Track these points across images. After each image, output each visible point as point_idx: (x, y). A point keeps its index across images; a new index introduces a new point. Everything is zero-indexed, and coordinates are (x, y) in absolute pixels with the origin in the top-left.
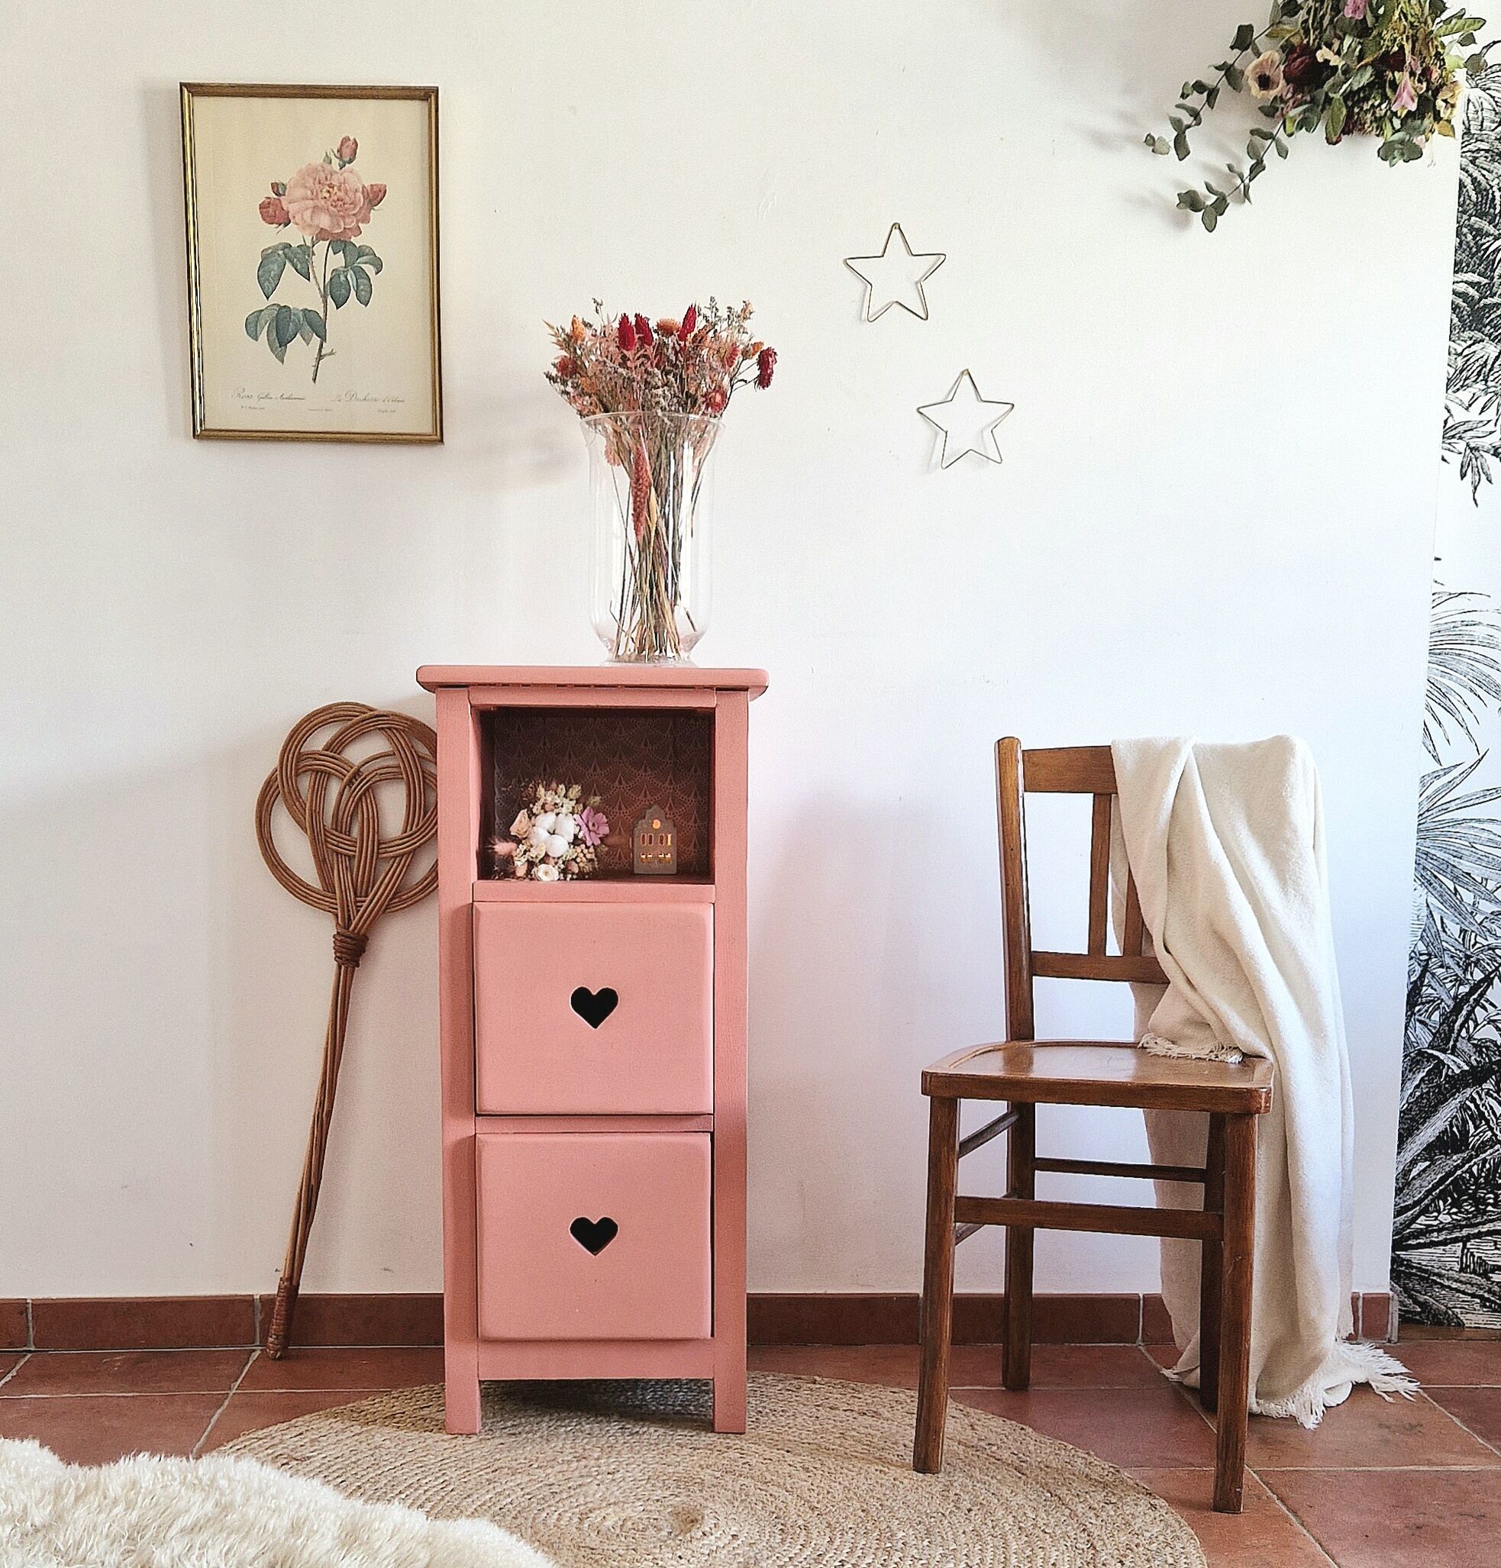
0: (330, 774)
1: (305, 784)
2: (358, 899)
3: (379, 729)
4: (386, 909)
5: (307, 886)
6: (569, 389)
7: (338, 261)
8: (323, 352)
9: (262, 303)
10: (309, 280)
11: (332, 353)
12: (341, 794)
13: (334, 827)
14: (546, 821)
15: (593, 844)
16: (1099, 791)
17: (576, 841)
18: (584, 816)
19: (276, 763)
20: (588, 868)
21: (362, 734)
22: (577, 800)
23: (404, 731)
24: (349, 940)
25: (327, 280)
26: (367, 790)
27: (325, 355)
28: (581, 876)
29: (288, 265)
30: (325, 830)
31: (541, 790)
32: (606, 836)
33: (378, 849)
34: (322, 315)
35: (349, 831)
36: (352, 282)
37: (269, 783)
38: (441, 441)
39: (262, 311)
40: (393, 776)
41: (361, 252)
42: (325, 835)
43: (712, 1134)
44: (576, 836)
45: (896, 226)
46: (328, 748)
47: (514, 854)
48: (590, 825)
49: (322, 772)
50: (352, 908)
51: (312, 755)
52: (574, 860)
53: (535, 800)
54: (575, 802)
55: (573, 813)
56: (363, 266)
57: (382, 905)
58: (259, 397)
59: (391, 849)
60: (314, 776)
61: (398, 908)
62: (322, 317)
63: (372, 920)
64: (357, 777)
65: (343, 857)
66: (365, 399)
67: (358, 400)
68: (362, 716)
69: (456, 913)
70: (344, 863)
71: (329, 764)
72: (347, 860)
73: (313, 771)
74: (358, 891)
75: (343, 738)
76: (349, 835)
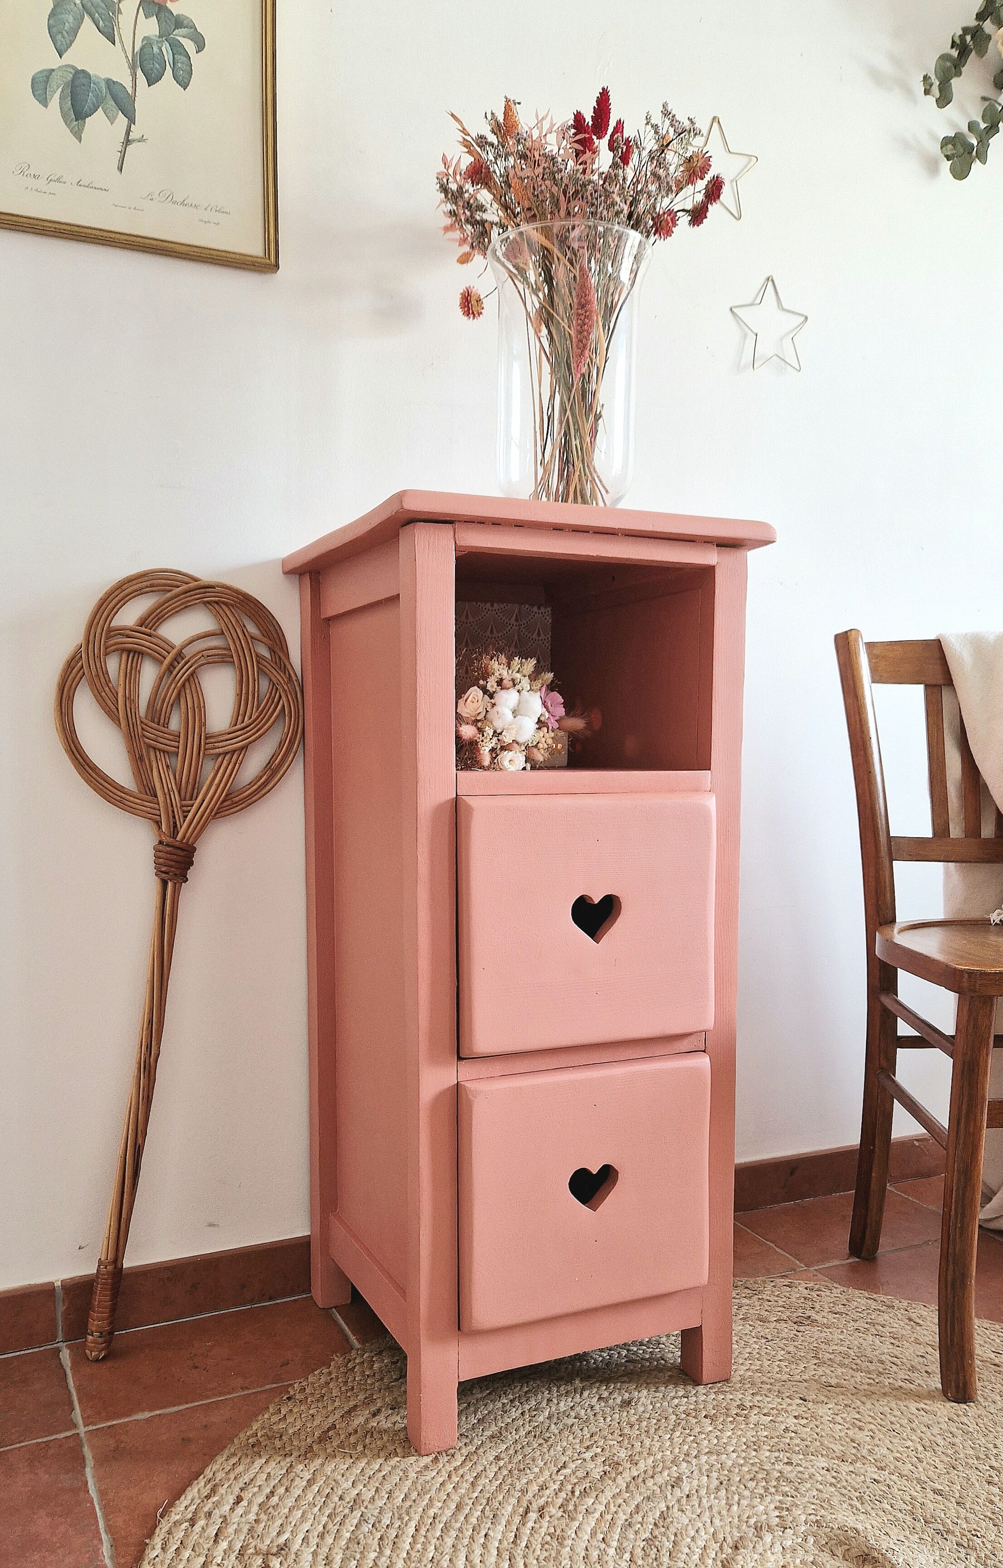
0: (145, 655)
1: (113, 665)
2: (184, 803)
4: (215, 815)
5: (121, 789)
7: (150, 27)
8: (131, 137)
9: (50, 60)
10: (114, 44)
11: (141, 140)
12: (159, 681)
13: (151, 718)
14: (508, 699)
15: (552, 728)
16: (931, 682)
17: (540, 723)
18: (541, 695)
20: (547, 756)
21: (186, 607)
22: (532, 675)
23: (232, 605)
24: (178, 851)
25: (137, 49)
26: (191, 675)
27: (133, 141)
29: (87, 20)
30: (141, 721)
31: (493, 663)
32: (563, 718)
33: (206, 744)
34: (130, 90)
35: (170, 723)
36: (168, 55)
37: (70, 666)
38: (277, 266)
39: (53, 70)
40: (223, 658)
41: (179, 22)
42: (142, 727)
44: (539, 718)
45: (714, 118)
46: (143, 622)
47: (480, 741)
49: (135, 652)
50: (179, 815)
51: (122, 631)
52: (537, 745)
53: (487, 675)
55: (531, 691)
56: (181, 39)
57: (212, 810)
58: (49, 179)
59: (221, 744)
60: (124, 656)
61: (227, 813)
62: (130, 93)
63: (202, 828)
64: (179, 659)
65: (158, 753)
66: (183, 203)
67: (174, 203)
68: (185, 587)
69: (440, 808)
70: (163, 760)
71: (145, 642)
72: (167, 758)
73: (125, 650)
74: (182, 793)
75: (160, 612)
76: (168, 728)
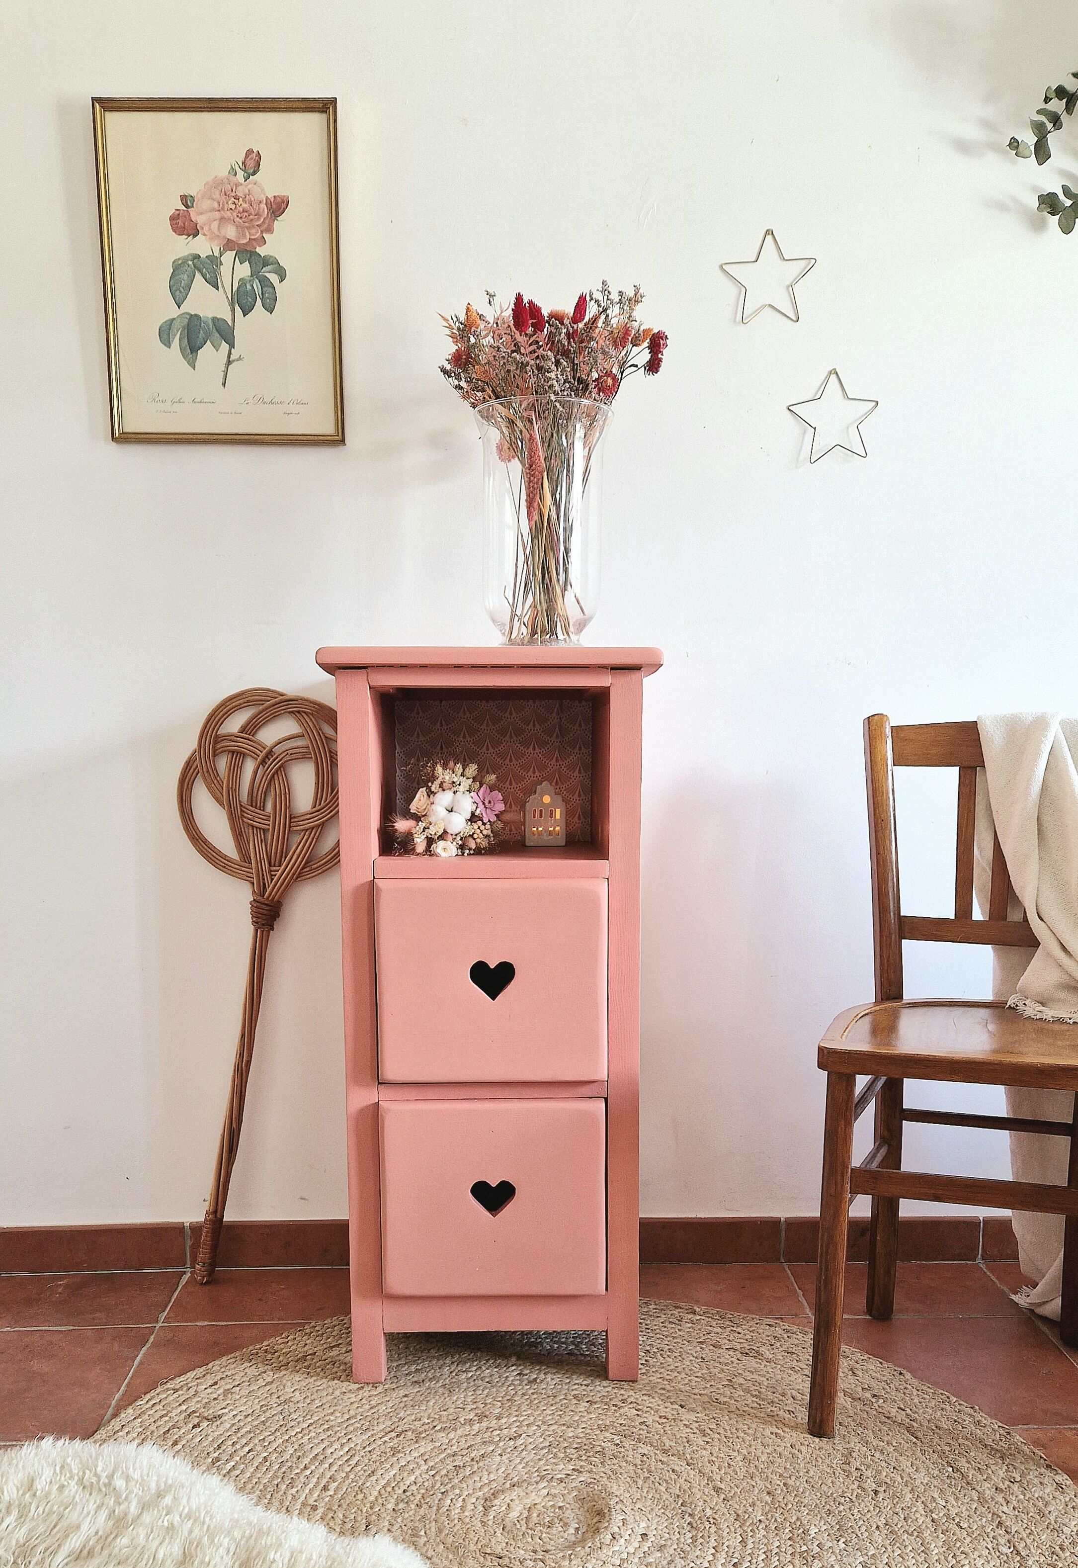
0: (244, 755)
1: (222, 764)
2: (272, 868)
3: (290, 712)
4: (297, 878)
5: (225, 857)
6: (463, 384)
7: (244, 270)
8: (232, 357)
9: (173, 312)
10: (218, 289)
11: (240, 359)
12: (255, 773)
13: (249, 802)
14: (444, 799)
15: (489, 821)
16: (965, 764)
17: (473, 818)
18: (480, 794)
19: (195, 745)
20: (484, 844)
21: (275, 716)
22: (474, 778)
23: (312, 714)
24: (264, 906)
25: (235, 289)
26: (280, 768)
27: (234, 361)
28: (478, 852)
29: (198, 276)
30: (241, 806)
31: (439, 769)
32: (502, 812)
33: (290, 822)
34: (230, 323)
35: (264, 807)
36: (258, 289)
37: (189, 764)
38: (343, 441)
39: (174, 319)
40: (304, 756)
41: (266, 261)
42: (241, 810)
43: (606, 1100)
44: (473, 814)
45: (769, 232)
46: (243, 730)
47: (414, 831)
48: (486, 802)
49: (238, 753)
50: (267, 877)
51: (228, 737)
52: (472, 836)
53: (433, 778)
54: (472, 780)
55: (469, 791)
56: (267, 275)
57: (294, 874)
58: (173, 402)
59: (301, 823)
60: (230, 756)
61: (308, 876)
62: (230, 324)
63: (287, 887)
64: (270, 756)
65: (258, 830)
66: (271, 402)
67: (264, 403)
68: (274, 701)
69: (358, 890)
70: (259, 836)
71: (245, 746)
72: (262, 833)
73: (229, 752)
74: (273, 861)
75: (256, 721)
76: (263, 810)
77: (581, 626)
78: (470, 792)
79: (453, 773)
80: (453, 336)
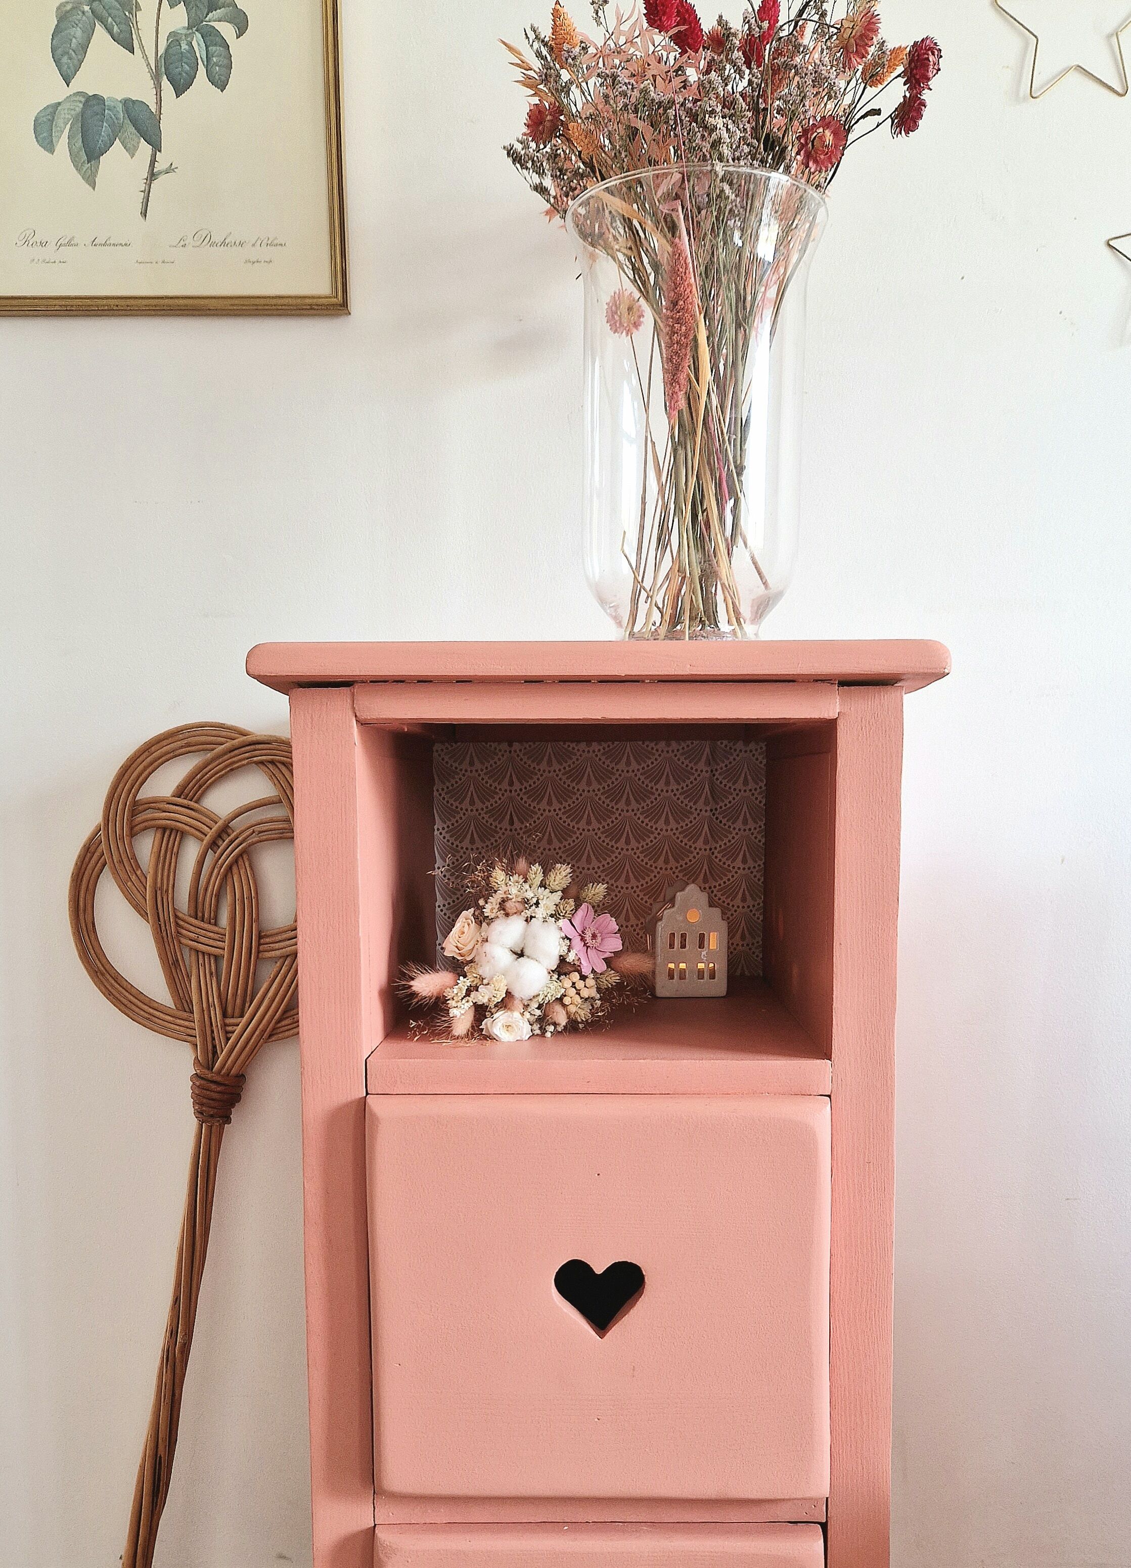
0: (183, 833)
1: (145, 847)
3: (257, 763)
4: (270, 1036)
5: (150, 1003)
6: (548, 182)
7: (176, 18)
8: (158, 167)
9: (57, 91)
10: (132, 51)
11: (171, 171)
12: (201, 863)
13: (192, 913)
14: (509, 931)
15: (593, 971)
17: (563, 968)
18: (577, 921)
19: (97, 818)
20: (583, 1013)
21: (232, 769)
22: (564, 891)
23: (293, 765)
24: (213, 1086)
25: (161, 51)
26: (241, 855)
27: (160, 173)
28: (573, 1027)
29: (99, 29)
30: (176, 916)
31: (499, 875)
32: (617, 954)
33: (259, 944)
34: (154, 108)
35: (216, 918)
36: (200, 50)
37: (89, 851)
38: (345, 306)
39: (59, 104)
42: (177, 924)
43: (824, 1529)
44: (562, 960)
46: (181, 792)
47: (449, 994)
48: (588, 937)
49: (172, 830)
50: (219, 1035)
51: (153, 803)
52: (560, 1000)
53: (488, 891)
54: (560, 893)
55: (555, 916)
56: (216, 25)
57: (264, 1031)
58: (59, 244)
59: (277, 945)
60: (159, 835)
61: (287, 1033)
62: (154, 111)
64: (224, 836)
65: (206, 957)
66: (224, 244)
67: (213, 244)
68: (229, 744)
70: (206, 966)
71: (182, 817)
72: (212, 961)
73: (158, 828)
74: (229, 1010)
75: (200, 779)
76: (216, 924)
77: (762, 607)
78: (557, 919)
79: (525, 882)
80: (528, 82)
